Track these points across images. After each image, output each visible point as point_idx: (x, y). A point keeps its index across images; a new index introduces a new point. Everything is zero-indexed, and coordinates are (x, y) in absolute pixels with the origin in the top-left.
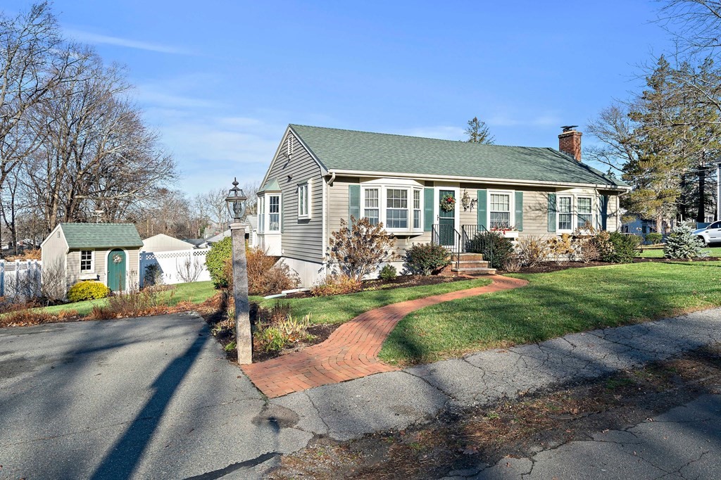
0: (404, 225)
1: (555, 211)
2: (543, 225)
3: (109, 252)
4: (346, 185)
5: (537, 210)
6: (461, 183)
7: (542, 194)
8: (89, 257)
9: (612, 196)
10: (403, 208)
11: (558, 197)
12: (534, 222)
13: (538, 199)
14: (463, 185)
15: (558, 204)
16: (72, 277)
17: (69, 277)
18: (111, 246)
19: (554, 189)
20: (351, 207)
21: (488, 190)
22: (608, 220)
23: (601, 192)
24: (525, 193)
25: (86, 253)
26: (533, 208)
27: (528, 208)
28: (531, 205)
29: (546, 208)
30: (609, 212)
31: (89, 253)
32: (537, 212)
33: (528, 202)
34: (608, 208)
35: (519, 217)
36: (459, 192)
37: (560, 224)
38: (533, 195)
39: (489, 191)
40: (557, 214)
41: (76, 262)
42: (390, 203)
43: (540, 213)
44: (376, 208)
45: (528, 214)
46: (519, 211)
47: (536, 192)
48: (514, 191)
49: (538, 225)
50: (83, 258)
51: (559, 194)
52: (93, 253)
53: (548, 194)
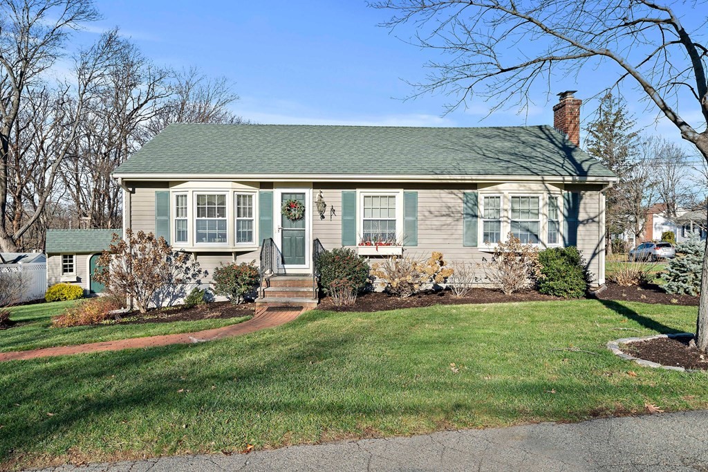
0: (223, 237)
1: (477, 216)
2: (454, 236)
3: (90, 256)
4: (152, 192)
5: (444, 216)
6: (314, 183)
7: (452, 193)
8: (71, 261)
9: (588, 193)
10: (220, 218)
11: (481, 197)
12: (439, 232)
13: (444, 200)
14: (316, 185)
15: (481, 208)
16: (53, 279)
17: (50, 279)
18: (93, 250)
19: (474, 186)
20: (158, 218)
21: (358, 191)
22: (581, 229)
23: (566, 187)
24: (421, 193)
25: (68, 257)
26: (437, 213)
27: (427, 214)
28: (432, 209)
29: (459, 212)
30: (582, 216)
31: (71, 256)
32: (444, 218)
33: (428, 205)
34: (581, 210)
35: (411, 227)
36: (310, 195)
37: (486, 235)
38: (437, 195)
39: (360, 193)
40: (480, 222)
41: (57, 266)
42: (200, 212)
43: (449, 220)
44: (186, 218)
45: (428, 222)
46: (411, 218)
47: (442, 191)
48: (401, 191)
49: (446, 237)
50: (65, 261)
51: (482, 193)
52: (74, 257)
53: (464, 193)
